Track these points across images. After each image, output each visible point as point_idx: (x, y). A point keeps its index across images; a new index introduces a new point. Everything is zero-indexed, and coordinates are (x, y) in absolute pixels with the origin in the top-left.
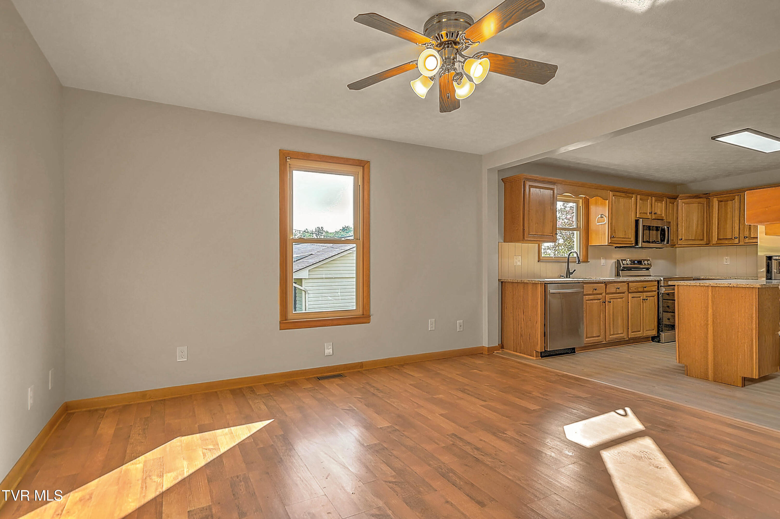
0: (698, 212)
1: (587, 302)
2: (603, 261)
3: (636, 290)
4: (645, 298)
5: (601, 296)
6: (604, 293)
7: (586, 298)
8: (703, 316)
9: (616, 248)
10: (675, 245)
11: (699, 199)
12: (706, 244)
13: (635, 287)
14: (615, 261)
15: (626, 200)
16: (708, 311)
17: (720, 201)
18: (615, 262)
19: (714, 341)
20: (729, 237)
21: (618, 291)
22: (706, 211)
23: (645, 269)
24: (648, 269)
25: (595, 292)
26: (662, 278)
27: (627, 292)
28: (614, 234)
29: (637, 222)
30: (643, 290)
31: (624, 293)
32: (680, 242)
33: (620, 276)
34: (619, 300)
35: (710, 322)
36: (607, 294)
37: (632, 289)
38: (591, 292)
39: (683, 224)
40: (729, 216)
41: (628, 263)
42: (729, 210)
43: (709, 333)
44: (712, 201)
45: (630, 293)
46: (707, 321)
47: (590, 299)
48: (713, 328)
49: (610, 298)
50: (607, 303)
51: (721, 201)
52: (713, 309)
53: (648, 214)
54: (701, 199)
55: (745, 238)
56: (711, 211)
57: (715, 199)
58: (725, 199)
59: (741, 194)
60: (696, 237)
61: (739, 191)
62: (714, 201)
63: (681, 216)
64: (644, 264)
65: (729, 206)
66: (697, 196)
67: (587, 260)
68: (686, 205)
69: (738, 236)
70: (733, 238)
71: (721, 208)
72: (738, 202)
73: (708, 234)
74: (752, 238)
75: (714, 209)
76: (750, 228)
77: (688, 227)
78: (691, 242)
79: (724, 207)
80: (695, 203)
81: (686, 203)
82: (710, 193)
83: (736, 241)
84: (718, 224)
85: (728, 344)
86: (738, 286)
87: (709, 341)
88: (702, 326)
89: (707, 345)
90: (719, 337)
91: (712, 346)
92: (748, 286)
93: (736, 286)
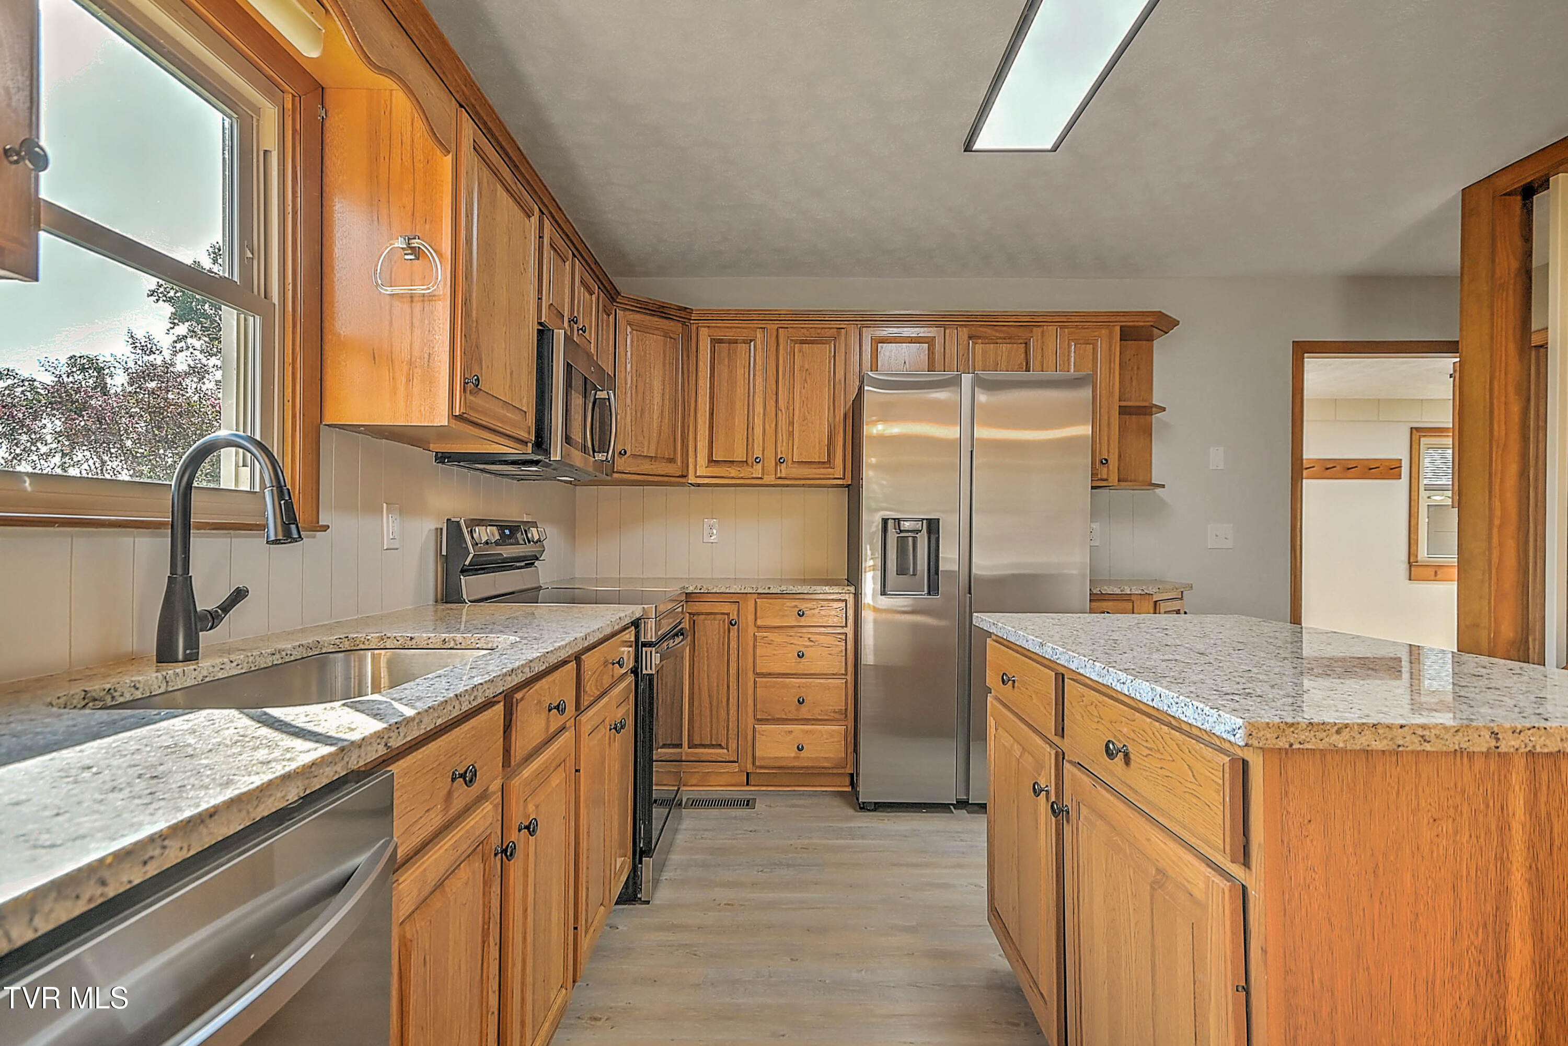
0: (664, 363)
2: (389, 523)
3: (597, 686)
8: (1473, 1001)
9: (442, 458)
11: (666, 322)
12: (678, 477)
14: (439, 526)
17: (715, 342)
18: (437, 529)
20: (740, 455)
22: (682, 368)
23: (523, 564)
24: (530, 561)
29: (544, 334)
32: (619, 463)
33: (464, 602)
37: (591, 688)
39: (628, 401)
40: (741, 390)
41: (491, 538)
42: (740, 371)
44: (694, 335)
49: (525, 794)
51: (720, 341)
54: (672, 323)
55: (780, 461)
56: (692, 368)
57: (704, 332)
58: (730, 335)
59: (768, 326)
60: (659, 451)
61: (766, 316)
62: (701, 338)
63: (623, 369)
64: (529, 542)
65: (740, 362)
66: (660, 311)
67: (315, 520)
68: (634, 332)
69: (760, 456)
70: (750, 462)
71: (719, 363)
72: (763, 349)
73: (685, 441)
74: (796, 465)
75: (701, 364)
76: (791, 434)
77: (641, 413)
78: (646, 467)
79: (726, 360)
80: (656, 332)
81: (634, 327)
82: (692, 310)
83: (757, 470)
84: (712, 414)
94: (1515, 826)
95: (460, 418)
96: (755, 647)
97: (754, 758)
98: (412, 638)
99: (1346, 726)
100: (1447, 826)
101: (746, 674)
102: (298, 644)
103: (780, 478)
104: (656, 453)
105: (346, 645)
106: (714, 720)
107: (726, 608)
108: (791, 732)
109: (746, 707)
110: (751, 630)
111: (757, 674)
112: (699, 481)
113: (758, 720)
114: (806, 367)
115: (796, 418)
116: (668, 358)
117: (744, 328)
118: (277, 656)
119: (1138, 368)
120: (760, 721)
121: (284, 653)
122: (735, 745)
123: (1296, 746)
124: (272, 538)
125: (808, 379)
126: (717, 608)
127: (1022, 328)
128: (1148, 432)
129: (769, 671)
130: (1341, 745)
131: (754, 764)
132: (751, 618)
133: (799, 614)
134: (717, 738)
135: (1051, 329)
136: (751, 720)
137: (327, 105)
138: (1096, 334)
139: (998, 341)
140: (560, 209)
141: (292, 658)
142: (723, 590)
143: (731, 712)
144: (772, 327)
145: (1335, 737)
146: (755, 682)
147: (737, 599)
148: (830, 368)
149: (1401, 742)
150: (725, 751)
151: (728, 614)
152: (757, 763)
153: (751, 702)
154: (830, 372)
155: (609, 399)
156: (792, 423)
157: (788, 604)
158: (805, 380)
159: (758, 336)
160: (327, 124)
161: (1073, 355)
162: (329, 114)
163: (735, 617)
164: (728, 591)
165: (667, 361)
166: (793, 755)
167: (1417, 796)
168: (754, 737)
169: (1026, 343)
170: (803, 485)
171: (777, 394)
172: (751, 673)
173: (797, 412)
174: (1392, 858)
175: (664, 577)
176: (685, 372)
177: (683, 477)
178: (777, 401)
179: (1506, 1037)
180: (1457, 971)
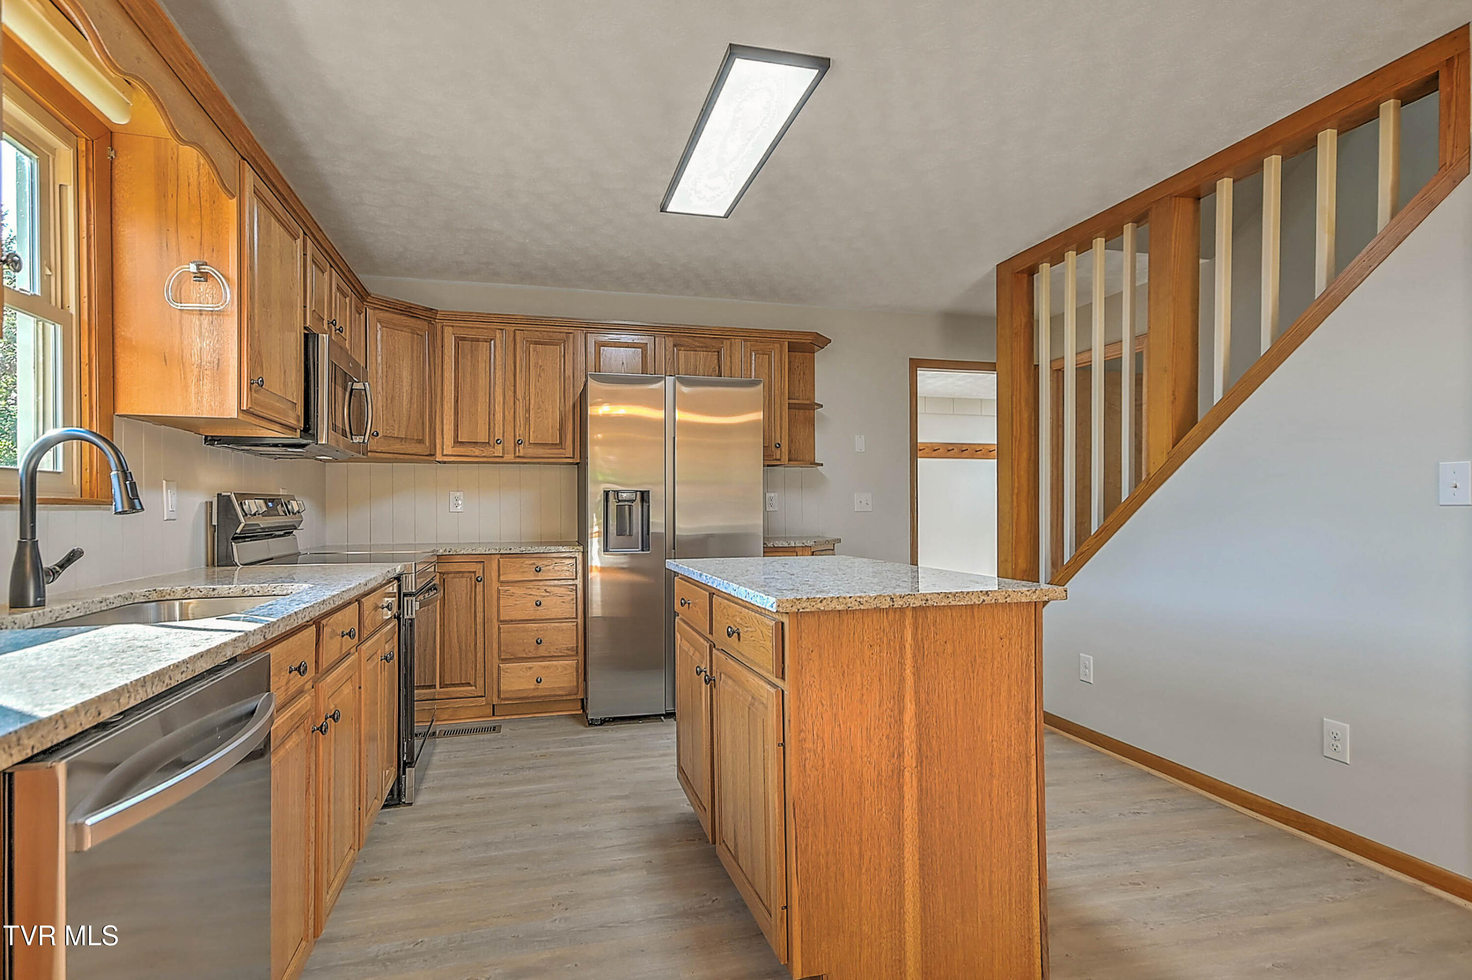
0: (412, 356)
2: (170, 500)
3: (373, 623)
5: (308, 697)
8: (888, 737)
9: (212, 440)
11: (413, 320)
12: (426, 456)
14: (210, 500)
16: (901, 712)
17: (459, 339)
18: (207, 502)
20: (483, 437)
22: (429, 361)
23: (282, 533)
24: (288, 531)
25: (292, 685)
28: (258, 370)
32: (372, 444)
33: (236, 565)
34: (346, 690)
35: (910, 760)
36: (320, 675)
38: (282, 695)
39: (380, 388)
40: (483, 382)
41: (259, 510)
42: (482, 365)
43: (906, 803)
44: (439, 333)
45: (363, 643)
46: (901, 755)
48: (920, 780)
49: (329, 693)
51: (464, 339)
52: (917, 702)
53: (325, 325)
54: (419, 322)
55: (518, 443)
56: (438, 361)
57: (448, 331)
58: (472, 334)
59: (507, 328)
60: (409, 433)
61: (505, 320)
62: (446, 335)
63: (374, 362)
64: (289, 513)
65: (482, 356)
66: (408, 310)
68: (384, 329)
69: (501, 438)
70: (492, 443)
71: (462, 357)
72: (502, 347)
73: (433, 425)
74: (532, 446)
75: (446, 357)
76: (528, 420)
77: (391, 399)
78: (397, 447)
79: (469, 356)
80: (405, 329)
81: (384, 324)
82: (437, 311)
83: (498, 450)
84: (456, 401)
85: (963, 834)
86: (1008, 600)
87: (907, 840)
88: (883, 782)
89: (900, 857)
90: (937, 811)
91: (916, 857)
92: (1034, 597)
93: (1004, 601)
94: (908, 646)
95: (247, 412)
96: (499, 598)
97: (499, 691)
98: (214, 590)
99: (825, 598)
100: (877, 648)
101: (491, 622)
102: (117, 595)
103: (519, 457)
104: (406, 435)
105: (154, 596)
106: (463, 662)
107: (472, 567)
108: (530, 668)
109: (492, 649)
110: (495, 585)
111: (501, 621)
112: (446, 459)
113: (502, 659)
114: (540, 363)
115: (532, 407)
116: (415, 352)
117: (484, 328)
118: (104, 604)
119: (804, 373)
120: (505, 661)
121: (108, 601)
122: (482, 682)
123: (801, 610)
124: (120, 510)
125: (542, 376)
126: (466, 568)
127: (715, 340)
128: (811, 423)
129: (511, 619)
130: (822, 608)
131: (499, 697)
132: (494, 575)
133: (536, 571)
134: (466, 677)
135: (738, 342)
136: (496, 660)
137: (115, 147)
138: (770, 347)
139: (697, 349)
140: (321, 230)
141: (114, 606)
142: (470, 551)
143: (479, 655)
144: (510, 329)
145: (820, 605)
146: (499, 628)
147: (482, 559)
148: (560, 366)
149: (850, 605)
150: (474, 688)
151: (475, 572)
152: (502, 696)
153: (495, 645)
154: (560, 369)
155: (365, 390)
156: (528, 411)
157: (527, 562)
158: (540, 375)
159: (498, 336)
160: (116, 163)
161: (753, 362)
162: (118, 155)
163: (481, 575)
164: (474, 552)
165: (415, 355)
166: (533, 687)
167: (863, 635)
168: (499, 674)
169: (718, 352)
170: (539, 463)
171: (515, 386)
172: (495, 621)
173: (532, 402)
174: (851, 667)
175: (413, 542)
176: (432, 364)
177: (431, 455)
178: (515, 392)
179: (903, 753)
180: (881, 721)
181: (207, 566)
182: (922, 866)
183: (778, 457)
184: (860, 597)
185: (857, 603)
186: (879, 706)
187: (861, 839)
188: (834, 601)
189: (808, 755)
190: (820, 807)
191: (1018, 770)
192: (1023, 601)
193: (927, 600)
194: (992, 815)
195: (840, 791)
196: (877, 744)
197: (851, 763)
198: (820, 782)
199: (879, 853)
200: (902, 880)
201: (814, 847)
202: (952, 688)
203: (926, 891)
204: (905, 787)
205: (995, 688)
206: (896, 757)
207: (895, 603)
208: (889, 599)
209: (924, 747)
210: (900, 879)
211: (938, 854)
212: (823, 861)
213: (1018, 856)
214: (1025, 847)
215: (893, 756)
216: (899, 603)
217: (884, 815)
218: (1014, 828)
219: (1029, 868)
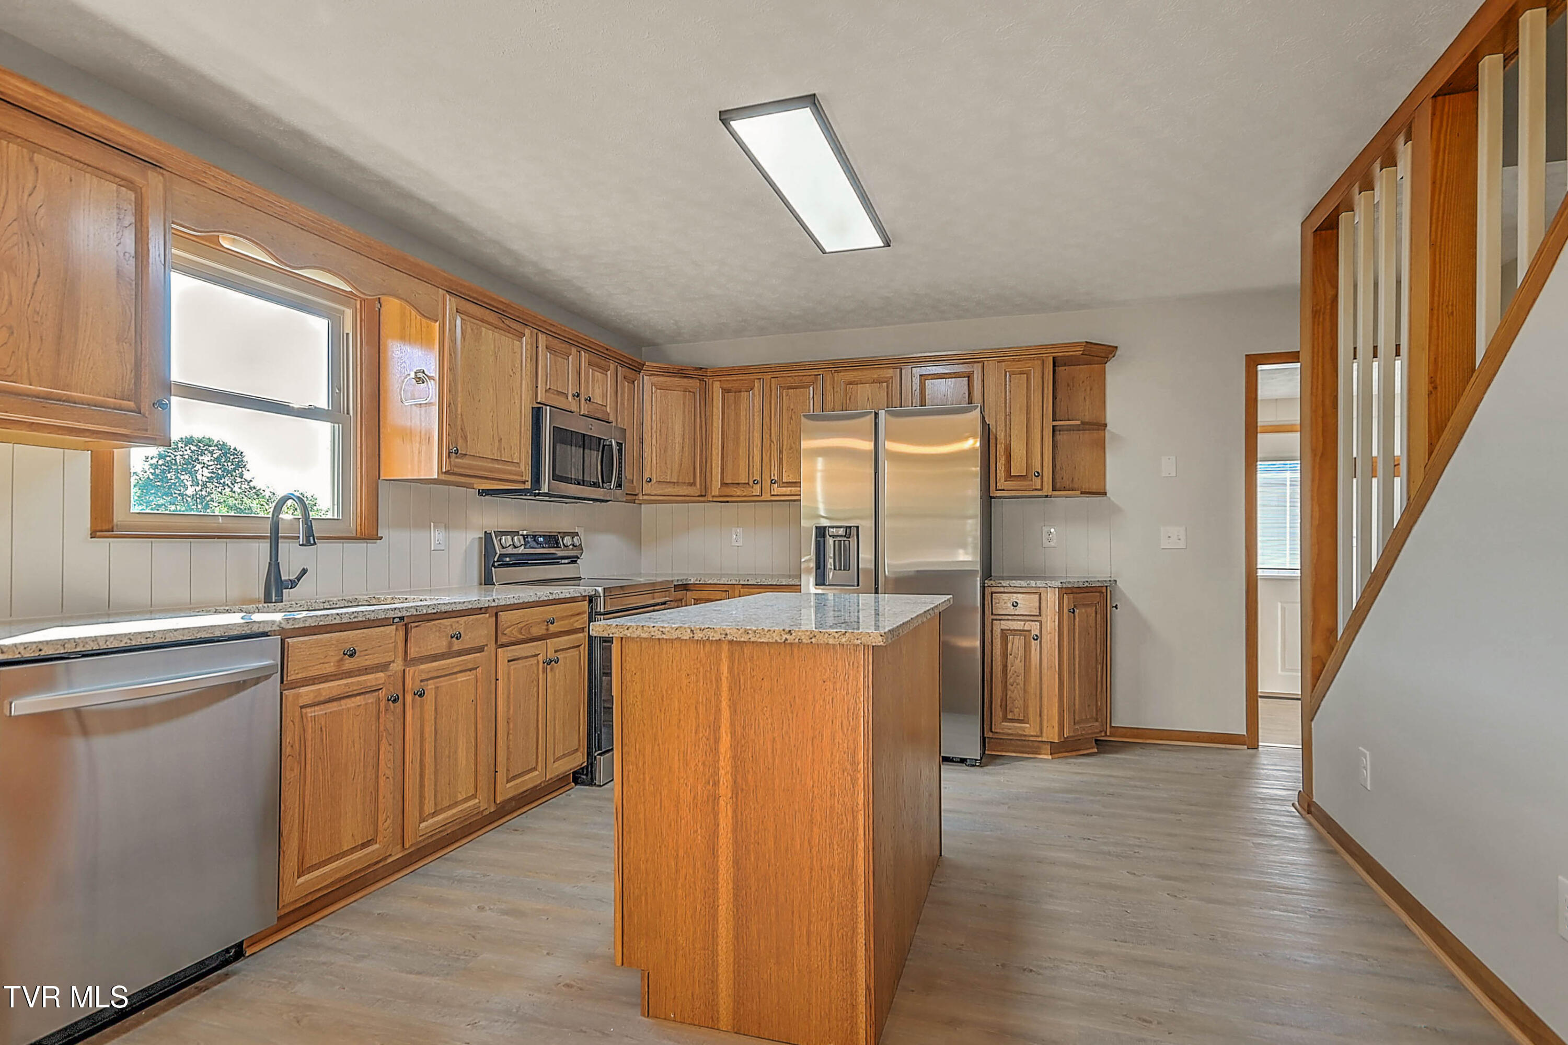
0: (684, 412)
1: (310, 712)
2: (437, 536)
3: (521, 633)
4: (551, 654)
5: (381, 674)
6: (400, 661)
7: (298, 696)
8: (704, 764)
9: (483, 493)
10: (636, 495)
11: (686, 380)
12: (699, 496)
13: (519, 626)
15: (506, 340)
16: (717, 741)
17: (726, 391)
18: (481, 538)
19: (736, 863)
20: (743, 480)
21: (456, 648)
22: (700, 413)
25: (349, 664)
26: (600, 589)
27: (492, 645)
28: (460, 441)
29: (537, 414)
30: (544, 632)
31: (481, 649)
32: (647, 488)
33: (494, 584)
34: (462, 678)
35: (725, 789)
36: (408, 661)
37: (512, 633)
38: (330, 668)
39: (654, 442)
40: (744, 428)
41: (517, 544)
42: (743, 413)
43: (721, 831)
44: (710, 388)
45: (503, 646)
46: (716, 784)
47: (322, 699)
48: (735, 811)
49: (424, 677)
50: (409, 698)
51: (729, 391)
52: (733, 733)
53: (570, 398)
54: (691, 381)
55: (773, 482)
56: (708, 413)
57: (717, 386)
58: (735, 386)
59: (764, 377)
60: (681, 478)
61: (762, 370)
62: (714, 390)
65: (743, 406)
66: (681, 372)
67: (375, 533)
68: (659, 391)
69: (759, 479)
70: (751, 483)
71: (728, 408)
72: (759, 395)
73: (703, 468)
74: (784, 485)
75: (715, 409)
76: (780, 460)
77: (664, 450)
78: (670, 490)
79: (733, 405)
80: (677, 389)
81: (659, 387)
82: (707, 369)
83: (756, 490)
84: (723, 448)
85: (779, 875)
86: (813, 640)
87: (722, 867)
88: (699, 804)
89: (715, 881)
90: (752, 846)
91: (730, 886)
92: (844, 640)
93: (809, 641)
94: (723, 678)
95: (447, 473)
103: (773, 495)
104: (678, 479)
107: (719, 596)
114: (792, 407)
115: (785, 447)
116: (687, 408)
117: (744, 380)
119: (1091, 389)
124: (301, 543)
125: (793, 417)
126: (713, 596)
127: (965, 364)
128: (1101, 446)
138: (1030, 365)
139: (945, 376)
142: (715, 582)
144: (767, 377)
156: (781, 452)
158: (791, 418)
159: (756, 385)
160: (381, 312)
161: (1008, 385)
164: (719, 582)
165: (687, 411)
169: (969, 377)
173: (785, 443)
174: (670, 692)
175: (670, 572)
176: (703, 416)
177: (701, 496)
178: (770, 436)
179: (719, 781)
180: (697, 748)
181: (481, 584)
182: (736, 896)
183: (1039, 487)
184: (663, 627)
185: (660, 633)
186: (696, 733)
187: (677, 855)
188: (639, 629)
189: (631, 767)
190: (642, 816)
191: (842, 823)
192: (830, 643)
193: (726, 635)
194: (812, 863)
195: (659, 805)
196: (693, 769)
197: (669, 782)
198: (642, 794)
199: (694, 872)
200: (716, 903)
201: (636, 852)
202: (770, 726)
203: (740, 922)
204: (720, 815)
205: (817, 732)
206: (711, 784)
207: (695, 635)
208: (689, 631)
209: (739, 780)
210: (714, 902)
211: (753, 889)
212: (643, 867)
213: (841, 913)
214: (850, 906)
215: (709, 783)
216: (699, 636)
217: (699, 837)
218: (837, 882)
219: (854, 930)
